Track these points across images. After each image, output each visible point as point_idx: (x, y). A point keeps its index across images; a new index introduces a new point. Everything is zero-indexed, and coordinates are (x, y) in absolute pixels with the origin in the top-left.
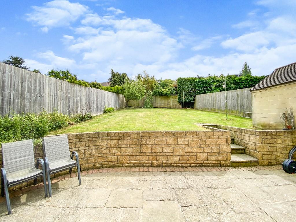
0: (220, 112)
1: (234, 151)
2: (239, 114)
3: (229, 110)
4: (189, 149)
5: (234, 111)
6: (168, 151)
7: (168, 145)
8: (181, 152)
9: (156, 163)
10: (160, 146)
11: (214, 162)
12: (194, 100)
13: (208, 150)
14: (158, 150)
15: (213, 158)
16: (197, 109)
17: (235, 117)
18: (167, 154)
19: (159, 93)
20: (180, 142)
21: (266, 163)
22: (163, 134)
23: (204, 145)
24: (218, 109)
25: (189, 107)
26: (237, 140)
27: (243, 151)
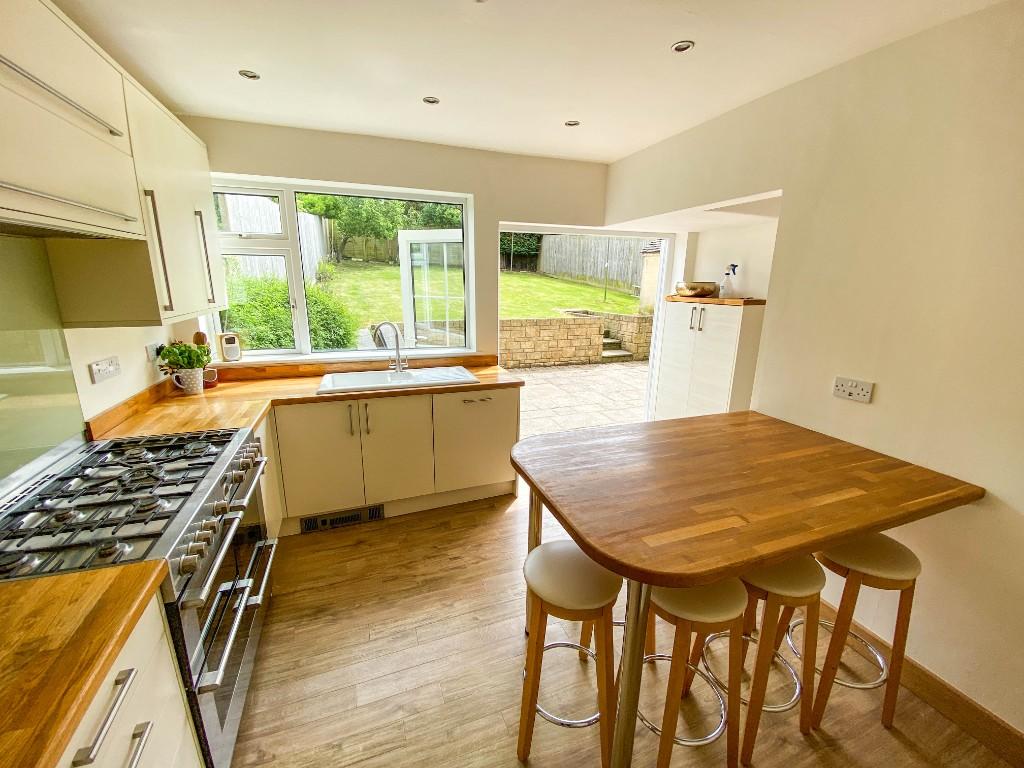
0: (593, 284)
1: (606, 346)
2: (627, 290)
3: (612, 280)
4: (554, 343)
5: (620, 283)
6: (527, 346)
7: (528, 339)
8: (544, 348)
9: (511, 363)
10: (518, 339)
11: (583, 359)
12: (538, 249)
13: (576, 343)
14: (515, 346)
15: (582, 353)
16: (544, 275)
17: (619, 296)
18: (527, 350)
19: (441, 218)
20: (543, 333)
21: (641, 357)
22: (522, 324)
23: (572, 337)
24: (591, 278)
25: (523, 267)
26: (613, 331)
27: (618, 346)
